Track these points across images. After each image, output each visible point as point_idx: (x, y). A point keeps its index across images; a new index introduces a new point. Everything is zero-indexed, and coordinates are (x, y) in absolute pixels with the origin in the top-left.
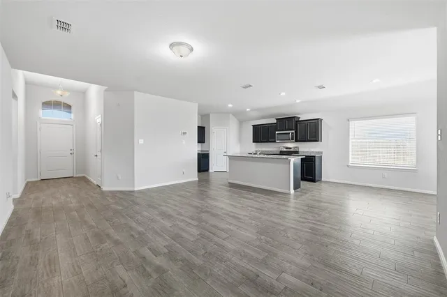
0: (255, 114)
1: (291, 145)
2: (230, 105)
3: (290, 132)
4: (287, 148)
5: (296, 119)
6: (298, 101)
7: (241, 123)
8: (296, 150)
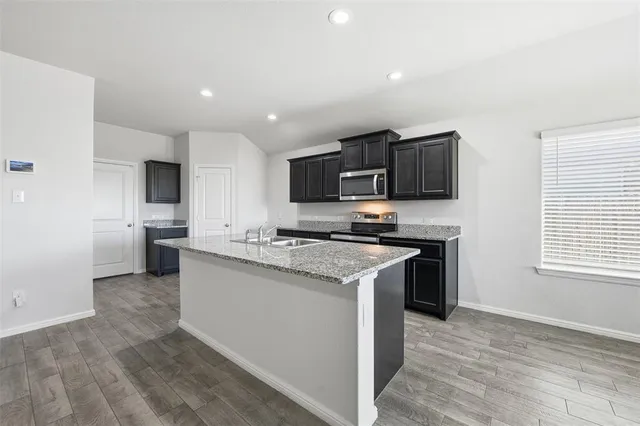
0: (292, 131)
1: (378, 209)
2: (206, 93)
3: (376, 172)
4: (368, 216)
5: (390, 139)
6: (396, 76)
7: (269, 155)
8: (391, 220)
